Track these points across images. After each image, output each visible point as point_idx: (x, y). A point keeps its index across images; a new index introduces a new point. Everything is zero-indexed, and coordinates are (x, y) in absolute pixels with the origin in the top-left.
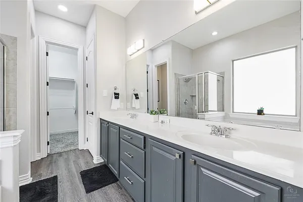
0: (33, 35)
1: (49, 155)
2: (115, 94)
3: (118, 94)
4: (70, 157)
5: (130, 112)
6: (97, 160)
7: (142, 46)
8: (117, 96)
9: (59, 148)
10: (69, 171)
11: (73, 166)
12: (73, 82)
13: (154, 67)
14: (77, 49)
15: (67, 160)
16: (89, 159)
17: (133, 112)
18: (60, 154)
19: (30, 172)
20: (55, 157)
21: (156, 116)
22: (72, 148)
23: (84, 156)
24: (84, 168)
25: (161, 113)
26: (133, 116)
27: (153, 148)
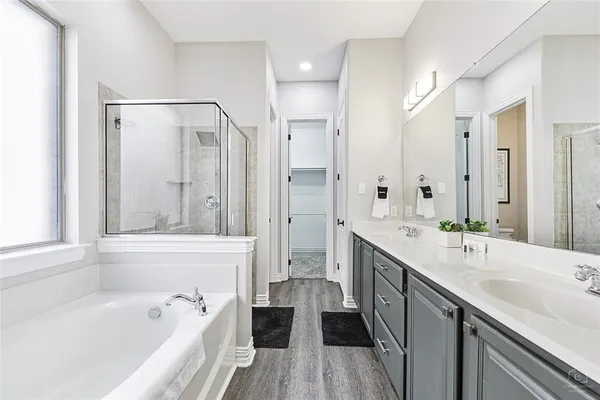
0: (273, 117)
1: (290, 279)
2: (380, 189)
3: (386, 189)
4: (314, 288)
5: (407, 224)
6: (348, 303)
7: (431, 87)
8: (382, 193)
9: (301, 272)
10: (309, 306)
11: (315, 301)
12: (323, 172)
13: (486, 118)
14: (325, 121)
15: (309, 291)
16: (338, 297)
17: (412, 224)
18: (302, 280)
19: (268, 293)
20: (296, 283)
21: (458, 235)
22: (318, 276)
23: (331, 291)
24: (328, 309)
25: (470, 230)
26: (412, 233)
27: (416, 292)
